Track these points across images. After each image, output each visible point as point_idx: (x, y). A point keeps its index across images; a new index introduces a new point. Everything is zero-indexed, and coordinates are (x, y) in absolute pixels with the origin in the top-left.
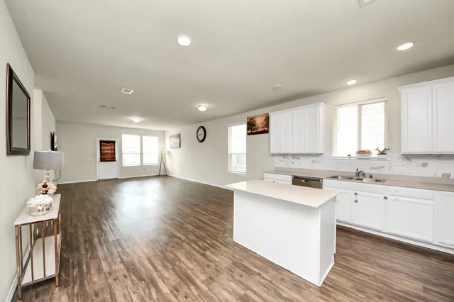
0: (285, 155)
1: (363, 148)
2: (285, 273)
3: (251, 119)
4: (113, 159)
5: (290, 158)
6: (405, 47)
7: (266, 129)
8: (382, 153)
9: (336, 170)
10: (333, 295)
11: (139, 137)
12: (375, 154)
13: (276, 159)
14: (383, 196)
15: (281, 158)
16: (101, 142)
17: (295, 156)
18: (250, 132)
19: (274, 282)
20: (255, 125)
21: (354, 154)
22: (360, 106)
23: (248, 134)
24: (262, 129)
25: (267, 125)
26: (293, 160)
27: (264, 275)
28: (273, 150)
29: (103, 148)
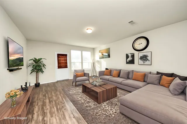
4: (66, 67)
11: (80, 52)
16: (58, 55)
29: (59, 59)
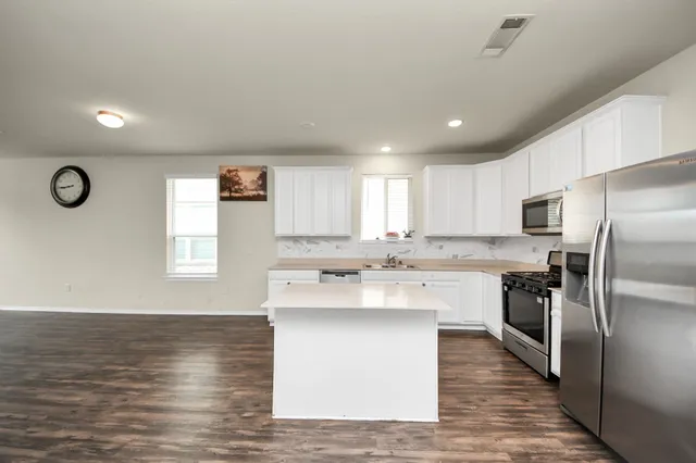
0: (296, 239)
1: (390, 230)
2: (393, 428)
3: (229, 171)
5: (305, 243)
6: (455, 123)
7: (262, 193)
8: (408, 236)
9: (363, 256)
10: (457, 423)
12: (402, 237)
13: (281, 245)
14: (421, 283)
15: (290, 244)
17: (311, 239)
18: (226, 194)
19: (396, 453)
20: (238, 183)
21: (383, 237)
22: (387, 180)
23: (222, 199)
24: (255, 193)
25: (264, 186)
26: (309, 246)
27: (376, 452)
28: (279, 231)
